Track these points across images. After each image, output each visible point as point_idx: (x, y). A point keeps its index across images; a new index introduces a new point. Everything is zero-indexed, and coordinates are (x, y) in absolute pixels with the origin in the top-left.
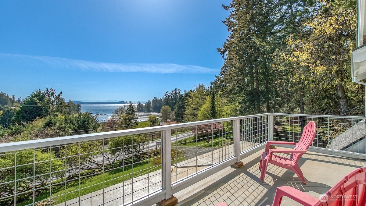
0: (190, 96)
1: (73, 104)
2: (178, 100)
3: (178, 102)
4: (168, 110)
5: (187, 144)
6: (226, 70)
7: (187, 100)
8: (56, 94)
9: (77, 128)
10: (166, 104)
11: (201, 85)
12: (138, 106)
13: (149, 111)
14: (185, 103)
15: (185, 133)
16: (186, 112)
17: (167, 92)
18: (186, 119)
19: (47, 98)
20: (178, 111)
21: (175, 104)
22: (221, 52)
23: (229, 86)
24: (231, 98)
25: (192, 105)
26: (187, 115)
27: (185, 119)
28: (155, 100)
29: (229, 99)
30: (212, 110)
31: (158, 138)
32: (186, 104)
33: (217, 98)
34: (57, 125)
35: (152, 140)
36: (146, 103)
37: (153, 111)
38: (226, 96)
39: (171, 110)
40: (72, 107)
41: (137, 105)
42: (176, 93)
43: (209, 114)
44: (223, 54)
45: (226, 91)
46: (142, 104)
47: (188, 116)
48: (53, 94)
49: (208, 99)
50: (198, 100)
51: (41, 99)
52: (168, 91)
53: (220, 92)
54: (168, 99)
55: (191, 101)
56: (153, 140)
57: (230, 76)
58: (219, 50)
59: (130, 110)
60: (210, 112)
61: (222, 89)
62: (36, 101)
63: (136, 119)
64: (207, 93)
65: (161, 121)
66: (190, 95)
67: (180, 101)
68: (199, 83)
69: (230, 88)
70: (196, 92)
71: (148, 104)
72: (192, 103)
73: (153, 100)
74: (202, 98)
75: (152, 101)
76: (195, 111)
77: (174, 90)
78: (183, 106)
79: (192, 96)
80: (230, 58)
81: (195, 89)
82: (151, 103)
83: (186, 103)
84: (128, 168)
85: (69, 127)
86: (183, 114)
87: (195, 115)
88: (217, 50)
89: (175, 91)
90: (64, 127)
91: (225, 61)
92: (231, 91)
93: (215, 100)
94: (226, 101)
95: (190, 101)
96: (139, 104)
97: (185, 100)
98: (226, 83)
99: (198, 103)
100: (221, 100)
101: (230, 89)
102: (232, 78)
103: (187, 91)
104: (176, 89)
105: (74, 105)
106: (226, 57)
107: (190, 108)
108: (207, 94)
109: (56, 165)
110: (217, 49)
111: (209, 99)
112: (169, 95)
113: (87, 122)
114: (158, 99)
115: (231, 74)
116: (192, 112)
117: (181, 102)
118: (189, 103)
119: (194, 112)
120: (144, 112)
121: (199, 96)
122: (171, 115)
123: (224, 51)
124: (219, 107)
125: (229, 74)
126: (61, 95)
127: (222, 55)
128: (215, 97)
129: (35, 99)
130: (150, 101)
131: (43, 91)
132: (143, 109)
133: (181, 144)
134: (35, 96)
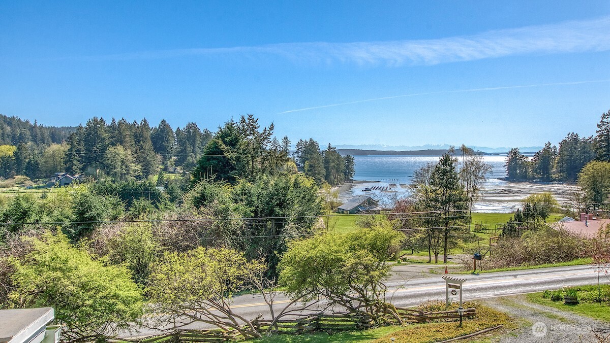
1: (336, 157)
12: (509, 163)
13: (547, 180)
19: (243, 139)
28: (572, 143)
36: (538, 153)
37: (561, 181)
40: (332, 164)
41: (507, 159)
46: (525, 155)
51: (233, 143)
59: (445, 172)
62: (221, 148)
71: (543, 156)
73: (564, 144)
75: (558, 146)
82: (554, 152)
96: (514, 157)
105: (339, 156)
114: (581, 138)
120: (531, 180)
126: (271, 132)
129: (220, 142)
130: (551, 146)
131: (237, 121)
132: (526, 172)
133: (557, 299)
134: (223, 136)
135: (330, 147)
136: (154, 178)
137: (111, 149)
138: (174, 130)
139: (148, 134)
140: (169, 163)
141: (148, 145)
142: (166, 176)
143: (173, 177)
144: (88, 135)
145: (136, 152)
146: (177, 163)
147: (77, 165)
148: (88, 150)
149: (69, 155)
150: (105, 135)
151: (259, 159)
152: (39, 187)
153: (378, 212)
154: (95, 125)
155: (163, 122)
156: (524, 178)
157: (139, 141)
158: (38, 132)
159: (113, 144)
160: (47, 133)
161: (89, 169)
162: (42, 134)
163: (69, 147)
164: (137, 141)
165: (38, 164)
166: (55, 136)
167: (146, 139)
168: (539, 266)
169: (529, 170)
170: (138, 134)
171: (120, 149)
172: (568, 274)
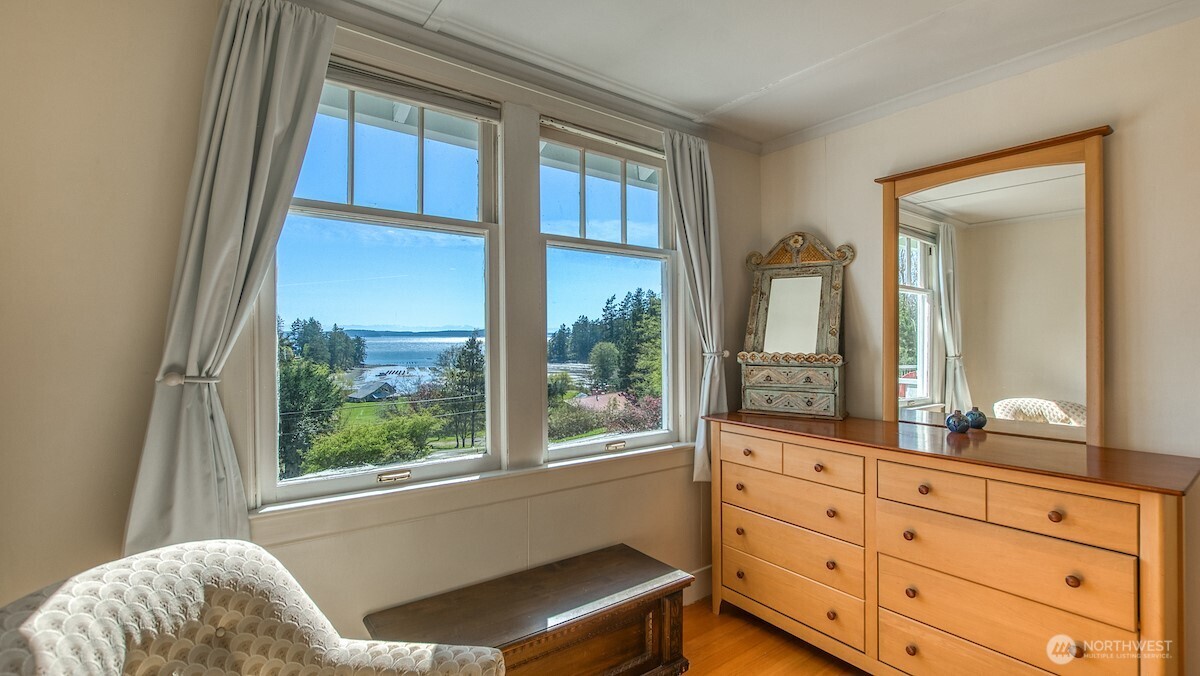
1: (343, 339)
4: (609, 355)
7: (643, 325)
10: (607, 337)
13: (564, 359)
17: (610, 299)
18: (643, 384)
27: (639, 385)
28: (583, 324)
32: (642, 337)
37: (575, 360)
40: (339, 347)
42: (638, 303)
52: (614, 298)
54: (614, 322)
59: (471, 355)
71: (559, 337)
73: (576, 325)
75: (571, 328)
77: (634, 293)
82: (568, 333)
86: (633, 370)
89: (637, 296)
97: (638, 323)
104: (639, 291)
105: (347, 338)
112: (617, 308)
114: (590, 320)
118: (651, 335)
130: (566, 328)
135: (336, 328)
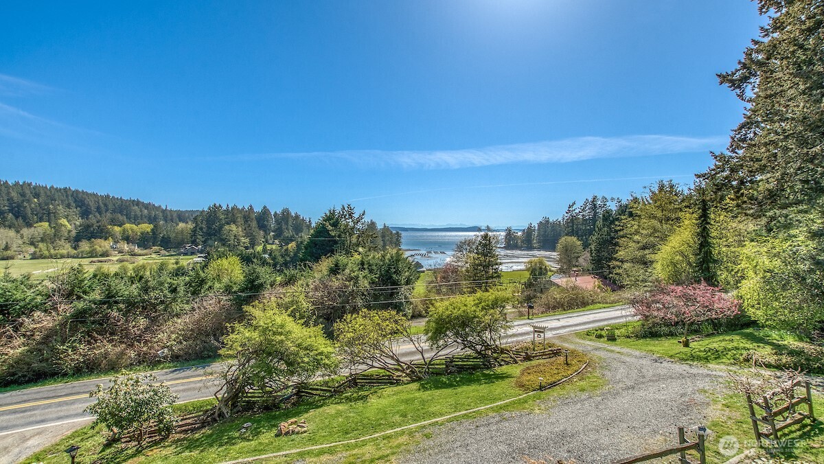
0: (631, 215)
2: (599, 223)
3: (600, 230)
4: (573, 246)
5: (619, 341)
6: (752, 135)
7: (622, 224)
8: (356, 216)
9: (377, 280)
10: (569, 233)
11: (666, 183)
12: (506, 236)
13: (530, 248)
14: (616, 231)
15: (617, 308)
16: (620, 253)
17: (571, 204)
18: (621, 270)
19: (343, 222)
20: (598, 251)
21: (591, 233)
22: (732, 82)
23: (766, 181)
24: (773, 218)
25: (637, 237)
26: (622, 262)
27: (618, 271)
28: (545, 224)
29: (764, 221)
30: (700, 252)
31: (542, 313)
32: (621, 233)
33: (718, 218)
34: (347, 271)
35: (526, 317)
36: (524, 230)
37: (539, 249)
38: (752, 211)
39: (581, 247)
41: (505, 234)
42: (594, 207)
43: (690, 264)
44: (739, 87)
45: (751, 198)
46: (516, 231)
47: (626, 265)
48: (351, 215)
49: (687, 222)
50: (655, 223)
51: (335, 225)
52: (574, 203)
53: (728, 201)
54: (575, 221)
55: (636, 227)
56: (530, 317)
57: (769, 151)
58: (724, 78)
59: (485, 245)
60: (692, 258)
61: (738, 192)
62: (328, 228)
63: (497, 266)
64: (684, 204)
65: (557, 272)
66: (631, 210)
67: (604, 225)
68: (660, 178)
69: (771, 186)
70: (651, 202)
71: (527, 232)
72: (637, 232)
73: (540, 224)
74: (668, 219)
75: (536, 226)
76: (647, 251)
77: (590, 199)
78: (613, 238)
79: (639, 212)
80: (769, 92)
81: (647, 195)
82: (534, 229)
83: (620, 231)
84: (458, 381)
85: (364, 277)
86: (611, 259)
87: (645, 263)
88: (719, 80)
89: (593, 202)
90: (357, 277)
91: (749, 106)
92: (772, 196)
93: (709, 223)
94: (751, 227)
95: (632, 225)
96: (509, 233)
97: (617, 223)
98: (751, 172)
99: (655, 230)
100: (734, 225)
101: (769, 190)
102: (775, 155)
103: (624, 202)
104: (595, 198)
105: (391, 232)
106: (749, 93)
107: (631, 244)
108: (686, 207)
109: (321, 354)
110: (719, 76)
111: (689, 221)
112: (577, 211)
113: (394, 268)
114: (551, 220)
115: (772, 142)
116: (639, 254)
117: (606, 229)
118: (629, 232)
119: (644, 256)
120: (520, 248)
121: (659, 214)
122: (581, 260)
123: (745, 79)
124: (724, 243)
125: (766, 144)
126: (363, 217)
127: (738, 91)
128: (712, 216)
129: (327, 224)
130: (532, 226)
131: (338, 209)
132: (517, 242)
133: (600, 336)
134: (328, 219)
135: (385, 226)
136: (259, 248)
137: (227, 227)
138: (272, 214)
139: (253, 216)
140: (269, 237)
141: (254, 224)
142: (269, 247)
143: (274, 247)
144: (210, 216)
145: (245, 230)
146: (275, 237)
147: (200, 239)
148: (209, 228)
149: (194, 231)
150: (222, 217)
151: (355, 236)
152: (172, 255)
153: (424, 272)
154: (215, 210)
155: (265, 207)
156: (515, 247)
157: (247, 221)
158: (169, 213)
159: (228, 224)
160: (175, 215)
161: (210, 242)
162: (172, 216)
163: (194, 225)
164: (246, 221)
165: (170, 238)
166: (181, 216)
167: (252, 219)
168: (568, 311)
169: (519, 241)
170: (247, 216)
171: (233, 227)
172: (591, 317)
